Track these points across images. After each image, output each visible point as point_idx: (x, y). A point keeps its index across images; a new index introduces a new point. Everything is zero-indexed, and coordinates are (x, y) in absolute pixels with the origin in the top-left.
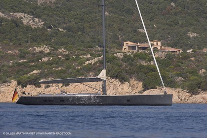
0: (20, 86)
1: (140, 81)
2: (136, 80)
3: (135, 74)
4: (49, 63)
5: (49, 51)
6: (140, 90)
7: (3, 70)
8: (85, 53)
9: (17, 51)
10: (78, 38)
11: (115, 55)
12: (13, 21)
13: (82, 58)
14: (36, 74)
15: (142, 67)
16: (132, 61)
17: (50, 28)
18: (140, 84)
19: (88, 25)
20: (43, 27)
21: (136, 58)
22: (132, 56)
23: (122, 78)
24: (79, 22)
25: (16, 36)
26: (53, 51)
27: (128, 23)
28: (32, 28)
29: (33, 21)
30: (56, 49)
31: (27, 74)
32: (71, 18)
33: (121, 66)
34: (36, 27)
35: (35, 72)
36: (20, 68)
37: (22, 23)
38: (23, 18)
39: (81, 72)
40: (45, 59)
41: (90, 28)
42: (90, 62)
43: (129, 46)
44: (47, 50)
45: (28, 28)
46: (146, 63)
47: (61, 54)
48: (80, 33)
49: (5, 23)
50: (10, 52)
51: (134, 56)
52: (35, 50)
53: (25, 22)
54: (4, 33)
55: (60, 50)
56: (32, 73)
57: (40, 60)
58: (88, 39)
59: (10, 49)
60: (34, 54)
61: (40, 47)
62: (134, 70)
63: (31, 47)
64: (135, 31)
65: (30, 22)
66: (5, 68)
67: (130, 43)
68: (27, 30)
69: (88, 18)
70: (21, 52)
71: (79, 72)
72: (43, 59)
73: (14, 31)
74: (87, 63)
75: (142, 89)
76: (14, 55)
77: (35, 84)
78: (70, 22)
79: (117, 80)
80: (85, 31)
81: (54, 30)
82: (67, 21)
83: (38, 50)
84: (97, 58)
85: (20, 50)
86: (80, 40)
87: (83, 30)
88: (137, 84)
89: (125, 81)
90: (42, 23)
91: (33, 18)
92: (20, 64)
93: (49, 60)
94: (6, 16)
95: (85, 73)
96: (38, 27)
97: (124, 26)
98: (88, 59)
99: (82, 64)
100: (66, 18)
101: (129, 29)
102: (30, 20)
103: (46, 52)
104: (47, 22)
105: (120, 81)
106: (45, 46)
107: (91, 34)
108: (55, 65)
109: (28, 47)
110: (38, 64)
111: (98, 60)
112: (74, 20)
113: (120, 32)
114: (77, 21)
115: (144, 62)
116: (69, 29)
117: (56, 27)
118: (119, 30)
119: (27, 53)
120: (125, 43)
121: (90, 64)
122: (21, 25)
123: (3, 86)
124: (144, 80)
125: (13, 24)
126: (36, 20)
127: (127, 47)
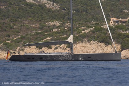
0: (38, 48)
1: (119, 44)
2: (117, 44)
3: (116, 39)
4: (58, 33)
5: (59, 25)
6: (119, 50)
7: (27, 37)
8: (83, 25)
9: (38, 25)
10: (82, 16)
11: (102, 27)
12: (39, 5)
13: (79, 29)
14: (49, 40)
15: (120, 34)
16: (114, 30)
17: (64, 10)
18: (119, 46)
19: (90, 7)
20: (60, 10)
21: (117, 29)
22: (114, 27)
23: (107, 42)
24: (84, 6)
25: (42, 15)
26: (62, 24)
27: (117, 6)
28: (52, 10)
29: (53, 5)
30: (64, 23)
31: (42, 40)
32: (79, 4)
33: (106, 34)
34: (55, 9)
35: (48, 38)
36: (38, 36)
37: (46, 7)
38: (46, 4)
39: (79, 38)
40: (55, 30)
41: (91, 10)
42: (85, 31)
43: (114, 21)
44: (58, 24)
45: (50, 10)
46: (123, 32)
47: (67, 26)
48: (84, 13)
49: (35, 7)
50: (33, 25)
51: (115, 27)
52: (50, 24)
53: (47, 6)
54: (34, 13)
55: (67, 24)
56: (46, 39)
57: (52, 31)
58: (90, 17)
59: (33, 24)
60: (49, 27)
61: (53, 22)
62: (115, 36)
63: (47, 22)
64: (121, 11)
65: (51, 6)
66: (28, 36)
67: (115, 19)
68: (49, 11)
69: (90, 3)
70: (41, 26)
71: (77, 38)
72: (54, 30)
73: (40, 12)
74: (83, 32)
75: (120, 50)
76: (36, 28)
77: (48, 47)
78: (78, 6)
79: (103, 44)
80: (88, 12)
81: (67, 11)
82: (76, 5)
83: (52, 24)
84: (90, 29)
85: (40, 24)
86: (84, 18)
87: (86, 11)
88: (117, 46)
89: (109, 44)
90: (59, 7)
91: (53, 4)
92: (38, 34)
93: (58, 31)
94: (35, 3)
95: (82, 39)
96: (56, 9)
97: (114, 8)
98: (83, 30)
99: (79, 33)
100: (75, 3)
101: (118, 10)
102: (51, 5)
103: (57, 25)
104: (62, 6)
105: (106, 44)
106: (57, 21)
107: (92, 13)
108: (61, 34)
109: (45, 22)
110: (50, 33)
111: (91, 30)
112: (81, 4)
113: (111, 12)
114: (83, 5)
115: (122, 31)
116: (77, 11)
117: (68, 9)
118: (111, 11)
119: (45, 26)
120: (111, 19)
121: (85, 33)
122: (45, 8)
123: (26, 48)
124: (122, 43)
125: (40, 8)
126: (55, 4)
127: (113, 22)
